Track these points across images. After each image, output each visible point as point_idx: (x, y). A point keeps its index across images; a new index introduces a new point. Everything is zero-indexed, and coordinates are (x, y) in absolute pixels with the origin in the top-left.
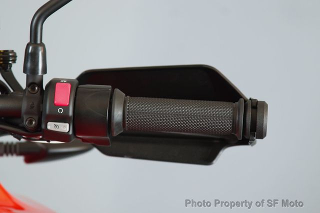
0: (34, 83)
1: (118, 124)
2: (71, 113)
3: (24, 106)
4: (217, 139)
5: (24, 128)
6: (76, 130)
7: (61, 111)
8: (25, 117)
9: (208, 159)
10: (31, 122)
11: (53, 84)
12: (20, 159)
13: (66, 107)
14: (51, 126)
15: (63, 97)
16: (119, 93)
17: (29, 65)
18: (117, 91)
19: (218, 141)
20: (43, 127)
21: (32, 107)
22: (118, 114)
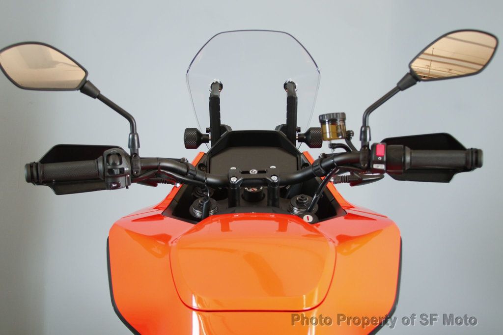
0: (365, 146)
1: (408, 163)
2: (385, 159)
3: (361, 157)
4: (451, 169)
5: (360, 168)
6: (387, 168)
7: (380, 158)
8: (362, 163)
9: (448, 179)
10: (364, 165)
11: (374, 146)
12: (348, 184)
13: (382, 157)
14: (375, 166)
15: (381, 152)
16: (407, 149)
17: (363, 137)
18: (406, 147)
19: (451, 171)
20: (371, 167)
21: (365, 157)
22: (408, 159)
